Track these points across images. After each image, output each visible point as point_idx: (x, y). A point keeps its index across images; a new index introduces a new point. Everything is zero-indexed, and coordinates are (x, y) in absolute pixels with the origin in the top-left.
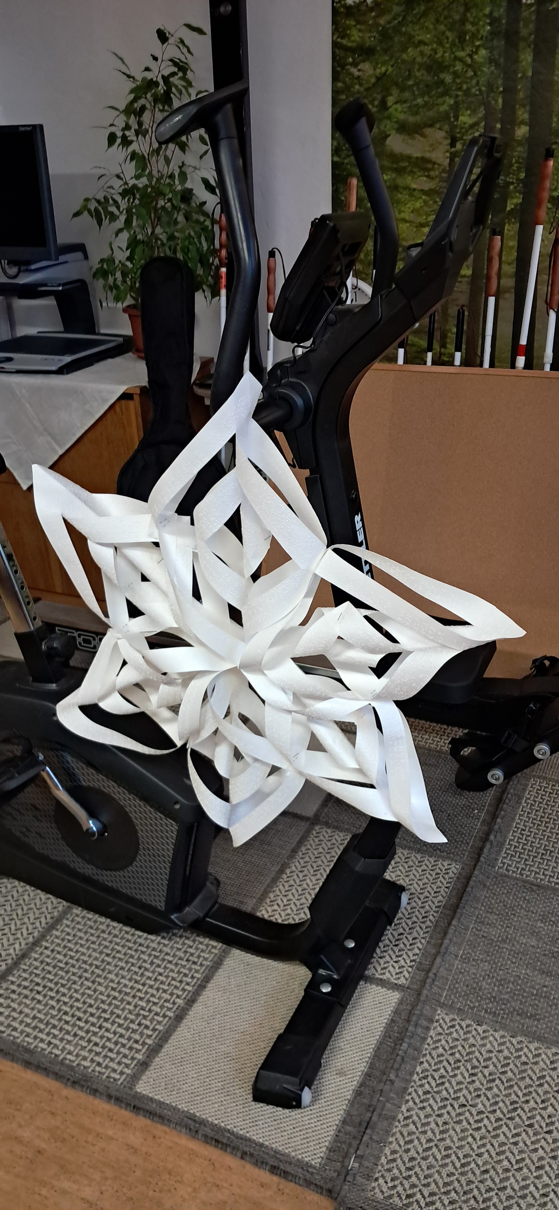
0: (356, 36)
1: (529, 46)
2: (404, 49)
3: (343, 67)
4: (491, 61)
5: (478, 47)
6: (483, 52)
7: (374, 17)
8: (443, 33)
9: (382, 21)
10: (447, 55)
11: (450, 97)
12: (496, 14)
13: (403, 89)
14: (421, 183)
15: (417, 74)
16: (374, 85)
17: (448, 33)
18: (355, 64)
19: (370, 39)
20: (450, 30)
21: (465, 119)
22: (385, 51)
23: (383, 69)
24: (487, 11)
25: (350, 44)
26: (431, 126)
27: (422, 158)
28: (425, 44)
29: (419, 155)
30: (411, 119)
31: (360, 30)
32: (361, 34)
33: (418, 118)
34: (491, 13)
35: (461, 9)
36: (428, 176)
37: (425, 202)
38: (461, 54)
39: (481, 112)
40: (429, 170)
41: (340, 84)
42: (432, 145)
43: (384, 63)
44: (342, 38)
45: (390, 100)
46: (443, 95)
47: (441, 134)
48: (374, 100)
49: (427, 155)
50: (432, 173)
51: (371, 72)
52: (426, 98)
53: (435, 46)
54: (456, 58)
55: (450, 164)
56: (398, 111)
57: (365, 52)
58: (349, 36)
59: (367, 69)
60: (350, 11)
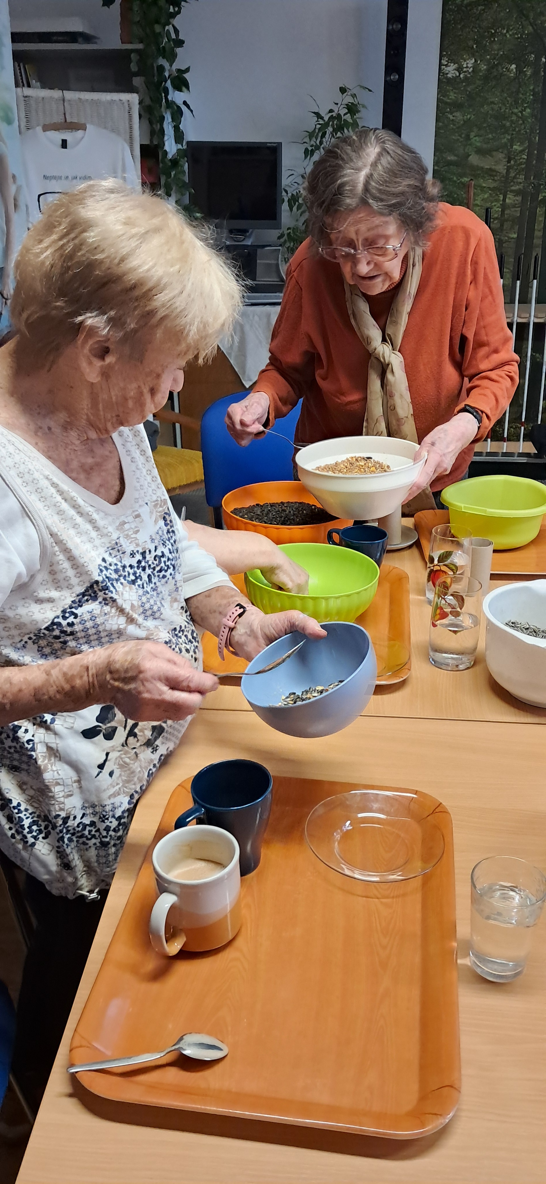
0: (451, 96)
2: (482, 106)
3: (444, 114)
4: (532, 115)
5: (525, 108)
6: (528, 110)
7: (464, 86)
9: (469, 88)
10: (507, 110)
11: (509, 134)
12: (536, 90)
13: (480, 129)
14: (489, 183)
15: (489, 120)
16: (463, 125)
17: (508, 99)
18: (451, 113)
19: (461, 99)
20: (510, 97)
21: (517, 147)
22: (470, 106)
23: (469, 116)
24: (532, 88)
25: (448, 101)
26: (497, 150)
27: (490, 169)
28: (495, 104)
29: (488, 167)
30: (485, 146)
31: (455, 93)
32: (455, 95)
33: (489, 146)
34: (534, 89)
35: (516, 86)
36: (493, 180)
37: (490, 194)
38: (516, 111)
39: (526, 144)
40: (493, 176)
41: (441, 124)
42: (496, 162)
43: (469, 113)
44: (444, 97)
45: (472, 135)
46: (503, 134)
47: (501, 156)
48: (462, 134)
49: (493, 167)
50: (496, 178)
51: (462, 117)
52: (494, 135)
53: (500, 105)
54: (513, 113)
55: (506, 173)
56: (477, 141)
57: (457, 106)
58: (448, 96)
59: (458, 116)
60: (450, 81)
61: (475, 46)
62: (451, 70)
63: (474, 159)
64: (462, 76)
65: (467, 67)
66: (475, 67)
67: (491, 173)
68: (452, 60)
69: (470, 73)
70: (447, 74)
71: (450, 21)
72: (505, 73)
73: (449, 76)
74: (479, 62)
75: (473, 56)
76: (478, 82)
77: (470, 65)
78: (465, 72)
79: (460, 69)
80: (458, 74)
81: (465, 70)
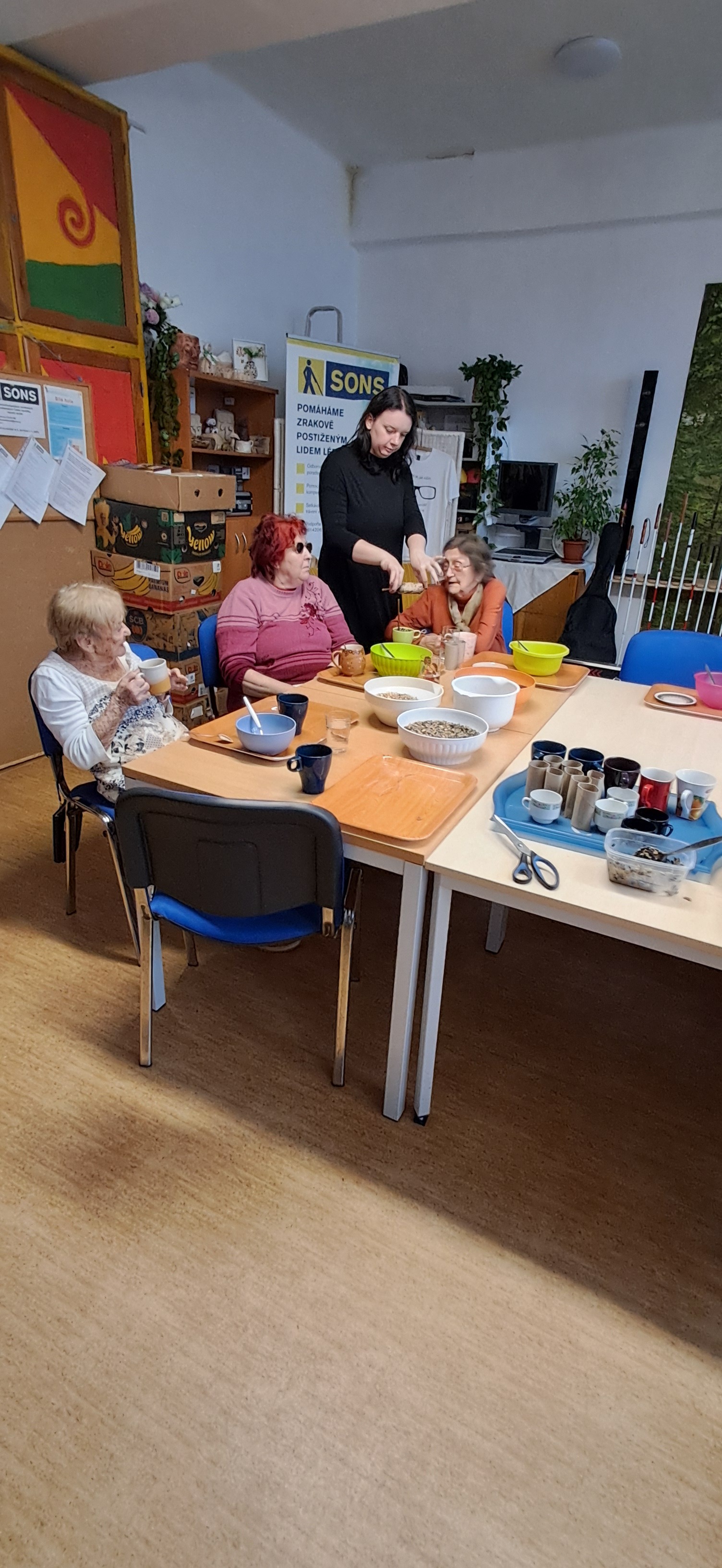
0: (687, 437)
3: (679, 449)
7: (696, 431)
9: (699, 433)
14: (705, 496)
16: (693, 456)
18: (685, 449)
19: (693, 439)
22: (699, 444)
23: (697, 451)
25: (684, 440)
27: (709, 487)
29: (707, 485)
30: (706, 471)
31: (689, 436)
33: (710, 471)
36: (710, 494)
37: (706, 503)
40: (710, 491)
41: (676, 455)
42: (713, 482)
43: (698, 449)
44: (682, 438)
45: (698, 463)
48: (691, 462)
49: (711, 486)
51: (692, 452)
56: (700, 468)
57: (690, 444)
58: (684, 437)
59: (690, 450)
60: (686, 428)
61: (707, 405)
62: (688, 421)
63: (698, 480)
64: (695, 425)
65: (700, 419)
66: (706, 418)
67: (709, 489)
68: (689, 414)
69: (701, 423)
70: (685, 423)
71: (691, 389)
73: (687, 424)
74: (709, 415)
75: (706, 411)
76: (707, 429)
77: (702, 418)
78: (698, 422)
79: (694, 420)
80: (693, 423)
81: (698, 420)
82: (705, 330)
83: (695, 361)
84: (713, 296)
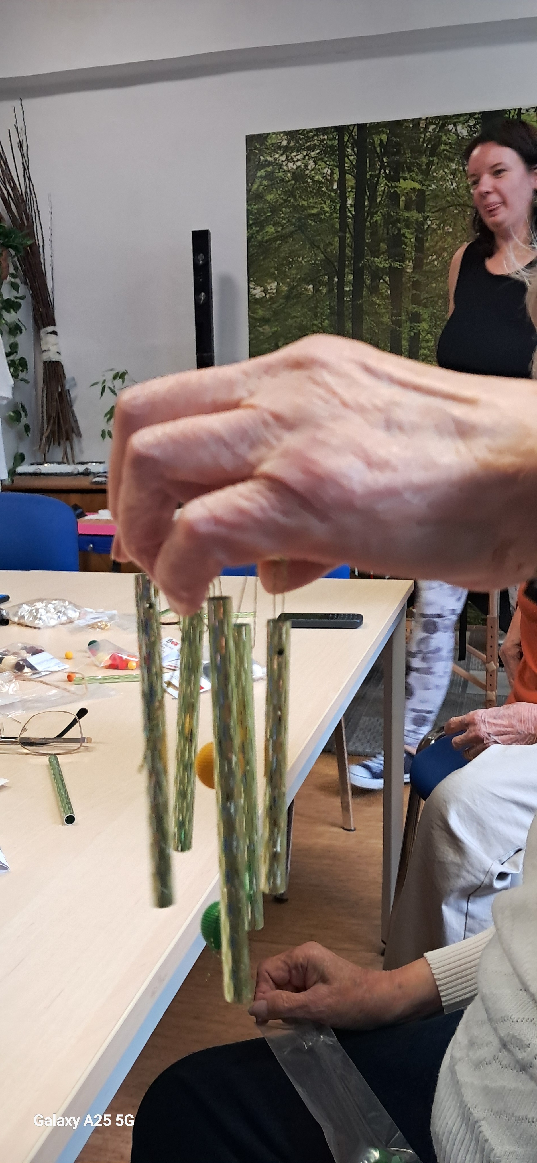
0: (260, 313)
1: (350, 319)
2: (286, 320)
3: (254, 327)
5: (324, 319)
6: (327, 321)
7: (270, 305)
8: (306, 312)
9: (274, 306)
10: (308, 322)
12: (332, 304)
15: (294, 331)
17: (309, 313)
18: (260, 326)
19: (268, 315)
20: (309, 311)
22: (276, 320)
23: (276, 329)
24: (328, 303)
25: (258, 317)
31: (263, 310)
34: (330, 304)
35: (315, 302)
38: (315, 322)
43: (277, 326)
44: (254, 314)
51: (269, 330)
53: (302, 318)
54: (313, 324)
57: (265, 321)
58: (257, 313)
59: (267, 329)
60: (257, 301)
61: (276, 272)
62: (258, 292)
64: (267, 296)
65: (271, 289)
66: (278, 289)
68: (257, 285)
69: (274, 294)
70: (255, 295)
71: (254, 254)
72: (304, 292)
73: (257, 296)
74: (281, 284)
75: (276, 280)
76: (281, 301)
77: (273, 288)
78: (269, 293)
79: (265, 291)
80: (264, 295)
81: (269, 291)
82: (255, 186)
83: (251, 222)
84: (256, 148)
